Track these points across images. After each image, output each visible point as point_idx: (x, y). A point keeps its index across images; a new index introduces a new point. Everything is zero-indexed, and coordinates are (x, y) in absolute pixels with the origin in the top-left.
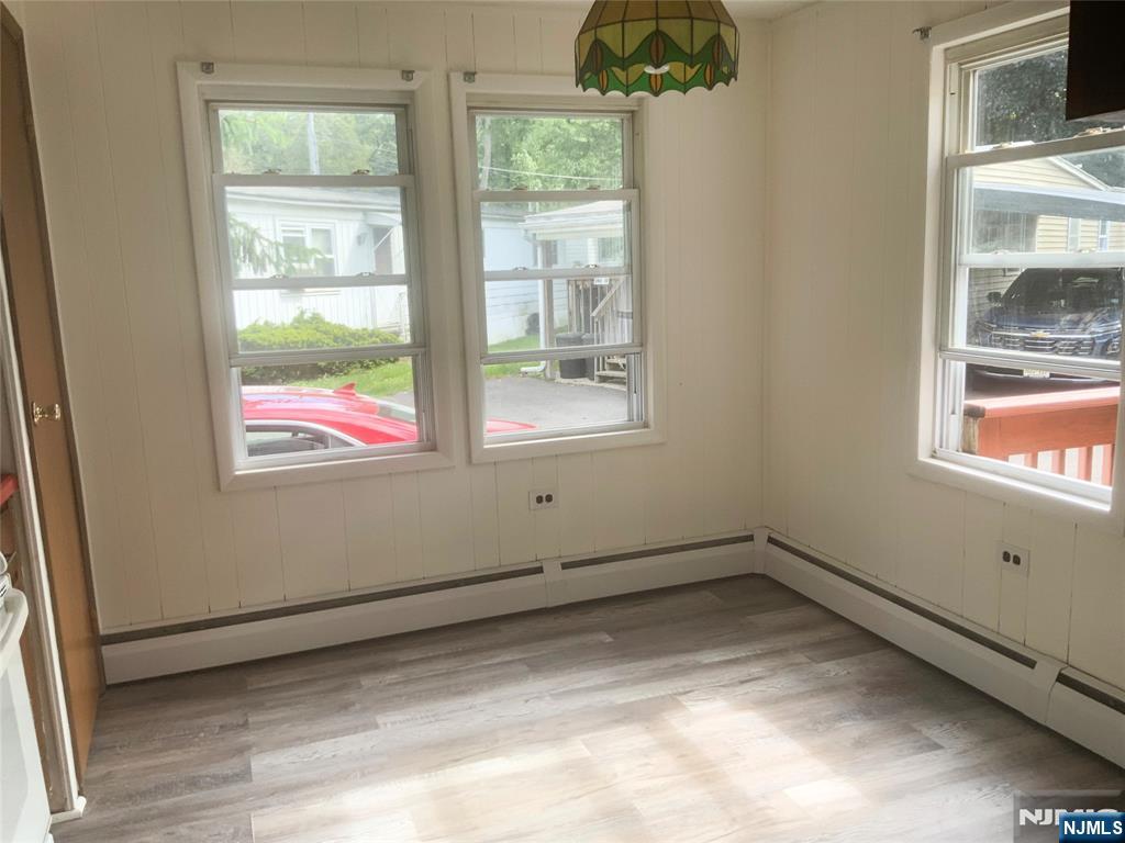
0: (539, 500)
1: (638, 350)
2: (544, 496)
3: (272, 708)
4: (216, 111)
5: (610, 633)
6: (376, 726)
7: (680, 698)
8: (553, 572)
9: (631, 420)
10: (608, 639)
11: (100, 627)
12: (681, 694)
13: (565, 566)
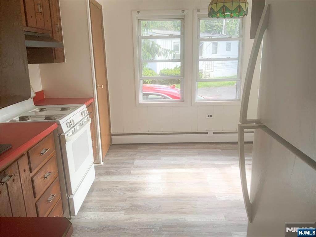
0: (208, 116)
1: (239, 80)
2: (210, 115)
3: (142, 153)
4: (141, 22)
5: (221, 150)
6: (161, 159)
7: (231, 165)
8: (210, 134)
9: (236, 98)
10: (220, 151)
11: (112, 132)
12: (232, 164)
13: (214, 133)
